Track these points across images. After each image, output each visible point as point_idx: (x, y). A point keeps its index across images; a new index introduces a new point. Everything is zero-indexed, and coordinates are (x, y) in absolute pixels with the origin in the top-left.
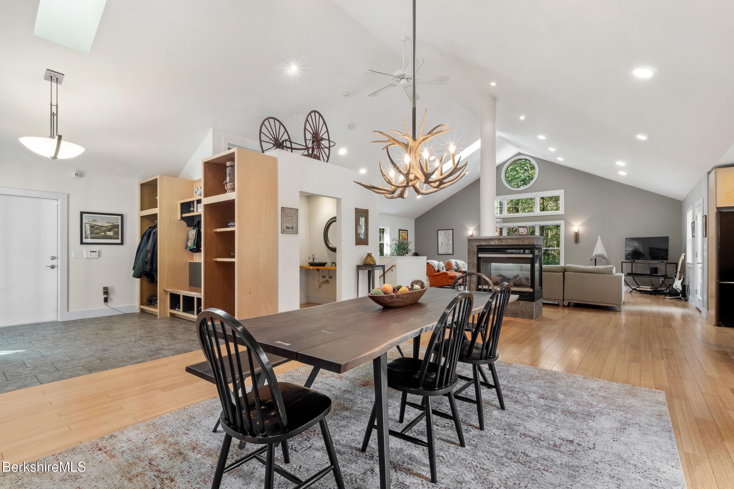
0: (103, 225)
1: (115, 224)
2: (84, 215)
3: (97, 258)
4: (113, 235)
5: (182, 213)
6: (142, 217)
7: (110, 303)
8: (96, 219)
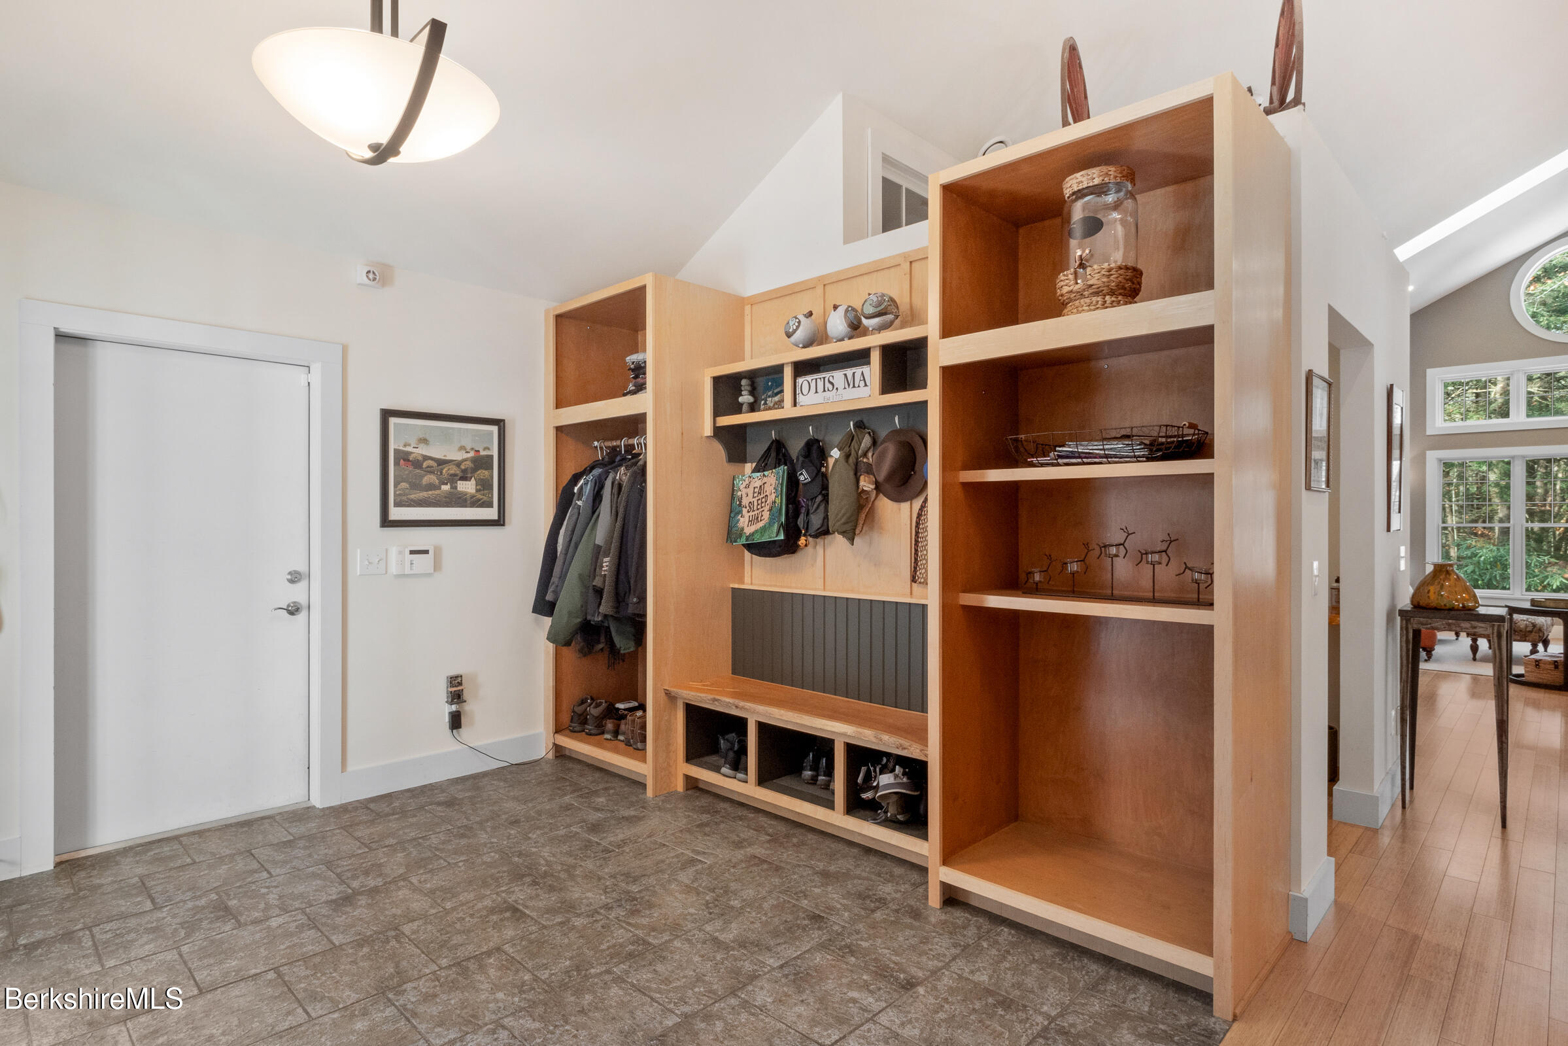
0: (449, 458)
1: (483, 453)
2: (393, 421)
3: (429, 575)
4: (477, 491)
5: (717, 412)
6: (559, 429)
7: (465, 732)
8: (428, 438)
